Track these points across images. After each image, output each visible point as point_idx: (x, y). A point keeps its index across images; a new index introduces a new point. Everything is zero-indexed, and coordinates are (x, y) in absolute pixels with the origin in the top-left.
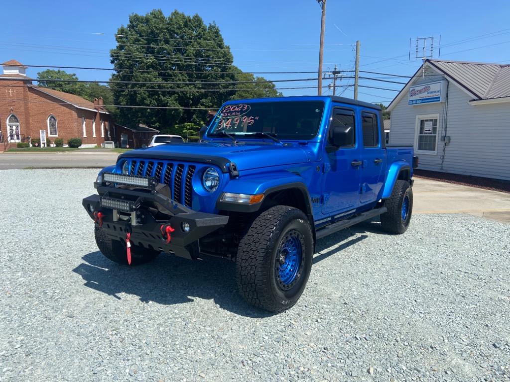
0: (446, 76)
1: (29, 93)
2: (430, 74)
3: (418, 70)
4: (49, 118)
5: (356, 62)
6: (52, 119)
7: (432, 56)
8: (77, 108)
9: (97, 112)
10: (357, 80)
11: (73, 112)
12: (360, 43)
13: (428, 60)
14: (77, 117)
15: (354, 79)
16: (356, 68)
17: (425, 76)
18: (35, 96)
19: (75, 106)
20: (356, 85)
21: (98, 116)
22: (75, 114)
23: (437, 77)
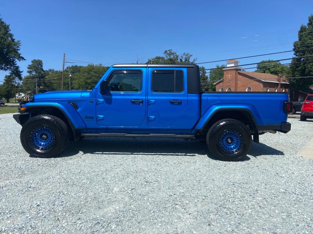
1: (238, 75)
4: (247, 89)
6: (249, 89)
8: (263, 82)
9: (278, 83)
11: (261, 84)
14: (263, 87)
18: (241, 77)
19: (262, 80)
21: (279, 85)
22: (261, 85)
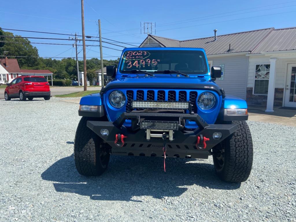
0: (160, 44)
2: (151, 43)
3: (145, 40)
5: (99, 32)
7: (151, 33)
10: (101, 43)
12: (100, 21)
13: (149, 35)
15: (99, 42)
16: (100, 36)
17: (149, 44)
20: (101, 46)
23: (155, 44)
